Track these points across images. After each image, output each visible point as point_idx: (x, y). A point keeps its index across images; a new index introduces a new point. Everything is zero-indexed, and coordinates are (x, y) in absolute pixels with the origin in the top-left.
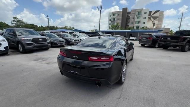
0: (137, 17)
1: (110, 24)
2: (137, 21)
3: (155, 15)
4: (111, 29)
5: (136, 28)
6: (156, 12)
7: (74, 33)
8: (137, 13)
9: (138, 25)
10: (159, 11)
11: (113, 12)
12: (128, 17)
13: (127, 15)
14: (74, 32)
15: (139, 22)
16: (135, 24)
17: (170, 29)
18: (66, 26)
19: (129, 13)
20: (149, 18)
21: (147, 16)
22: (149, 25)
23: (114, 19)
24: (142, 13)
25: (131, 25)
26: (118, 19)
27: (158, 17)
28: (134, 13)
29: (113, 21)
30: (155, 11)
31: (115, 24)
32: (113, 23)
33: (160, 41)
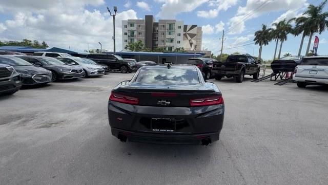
0: (168, 33)
1: (126, 41)
2: (168, 39)
3: (192, 32)
4: (130, 49)
5: (169, 49)
6: (193, 27)
7: (59, 55)
8: (168, 26)
9: (171, 44)
10: (196, 26)
11: (129, 20)
12: (155, 31)
13: (154, 28)
14: (59, 53)
15: (172, 41)
16: (166, 43)
17: (211, 52)
18: (25, 40)
19: (156, 24)
20: (185, 35)
21: (181, 31)
22: (185, 45)
23: (133, 32)
24: (176, 27)
25: (160, 45)
26: (139, 34)
27: (195, 35)
28: (164, 26)
29: (131, 36)
30: (191, 25)
31: (136, 41)
32: (131, 39)
33: (213, 69)
